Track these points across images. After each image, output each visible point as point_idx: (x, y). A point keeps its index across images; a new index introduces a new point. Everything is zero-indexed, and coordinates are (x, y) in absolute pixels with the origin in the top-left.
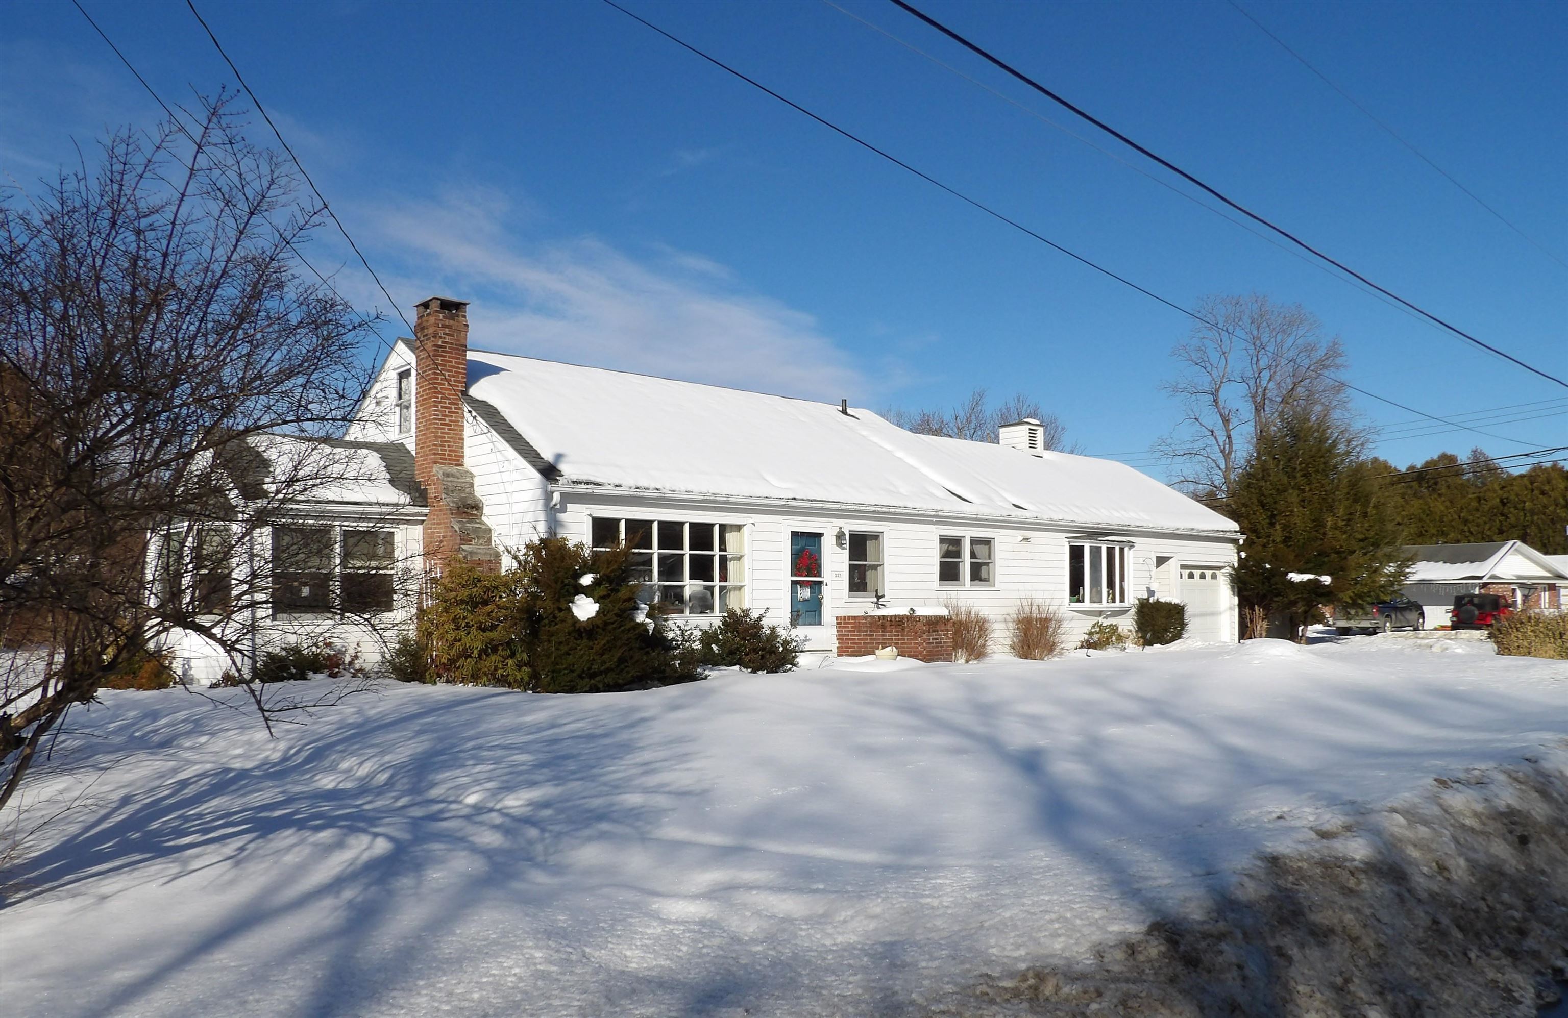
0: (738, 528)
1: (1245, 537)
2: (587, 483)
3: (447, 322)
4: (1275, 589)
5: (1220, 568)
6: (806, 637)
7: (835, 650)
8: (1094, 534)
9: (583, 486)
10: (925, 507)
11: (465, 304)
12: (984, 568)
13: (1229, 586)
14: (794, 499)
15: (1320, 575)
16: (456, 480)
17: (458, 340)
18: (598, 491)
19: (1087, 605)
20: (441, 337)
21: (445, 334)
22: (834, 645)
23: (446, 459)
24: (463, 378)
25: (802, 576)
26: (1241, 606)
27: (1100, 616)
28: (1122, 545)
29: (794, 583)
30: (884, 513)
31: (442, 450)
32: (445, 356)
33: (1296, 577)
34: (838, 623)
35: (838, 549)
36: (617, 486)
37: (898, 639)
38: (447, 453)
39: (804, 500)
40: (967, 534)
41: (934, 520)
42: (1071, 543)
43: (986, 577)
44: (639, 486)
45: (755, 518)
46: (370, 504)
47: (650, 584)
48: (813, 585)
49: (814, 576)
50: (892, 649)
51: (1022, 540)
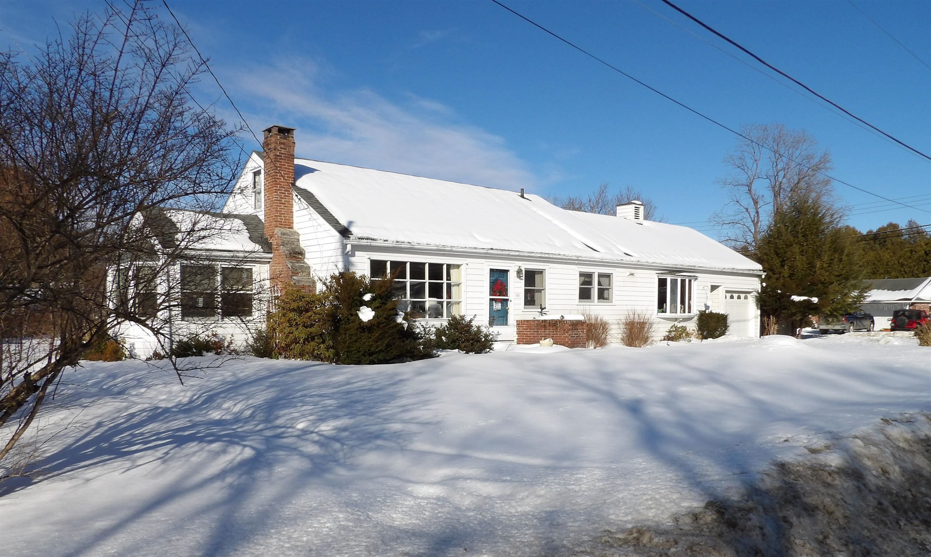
0: (458, 266)
1: (765, 273)
2: (367, 239)
3: (282, 141)
4: (783, 305)
5: (750, 293)
6: (498, 332)
7: (516, 341)
8: (673, 271)
9: (364, 241)
10: (571, 254)
11: (293, 130)
12: (606, 292)
13: (755, 304)
14: (492, 249)
15: (811, 297)
16: (289, 237)
17: (289, 152)
18: (374, 243)
19: (668, 314)
20: (278, 150)
21: (281, 148)
22: (515, 337)
23: (282, 224)
24: (292, 175)
25: (496, 296)
26: (762, 316)
27: (676, 321)
28: (690, 278)
29: (491, 300)
30: (546, 258)
31: (280, 219)
32: (281, 162)
33: (796, 298)
34: (517, 324)
35: (518, 280)
36: (385, 241)
37: (554, 334)
38: (283, 221)
39: (497, 250)
40: (596, 271)
41: (576, 262)
42: (659, 277)
43: (607, 297)
44: (398, 241)
45: (468, 260)
46: (238, 251)
47: (405, 300)
48: (503, 301)
49: (503, 296)
50: (550, 340)
51: (630, 274)
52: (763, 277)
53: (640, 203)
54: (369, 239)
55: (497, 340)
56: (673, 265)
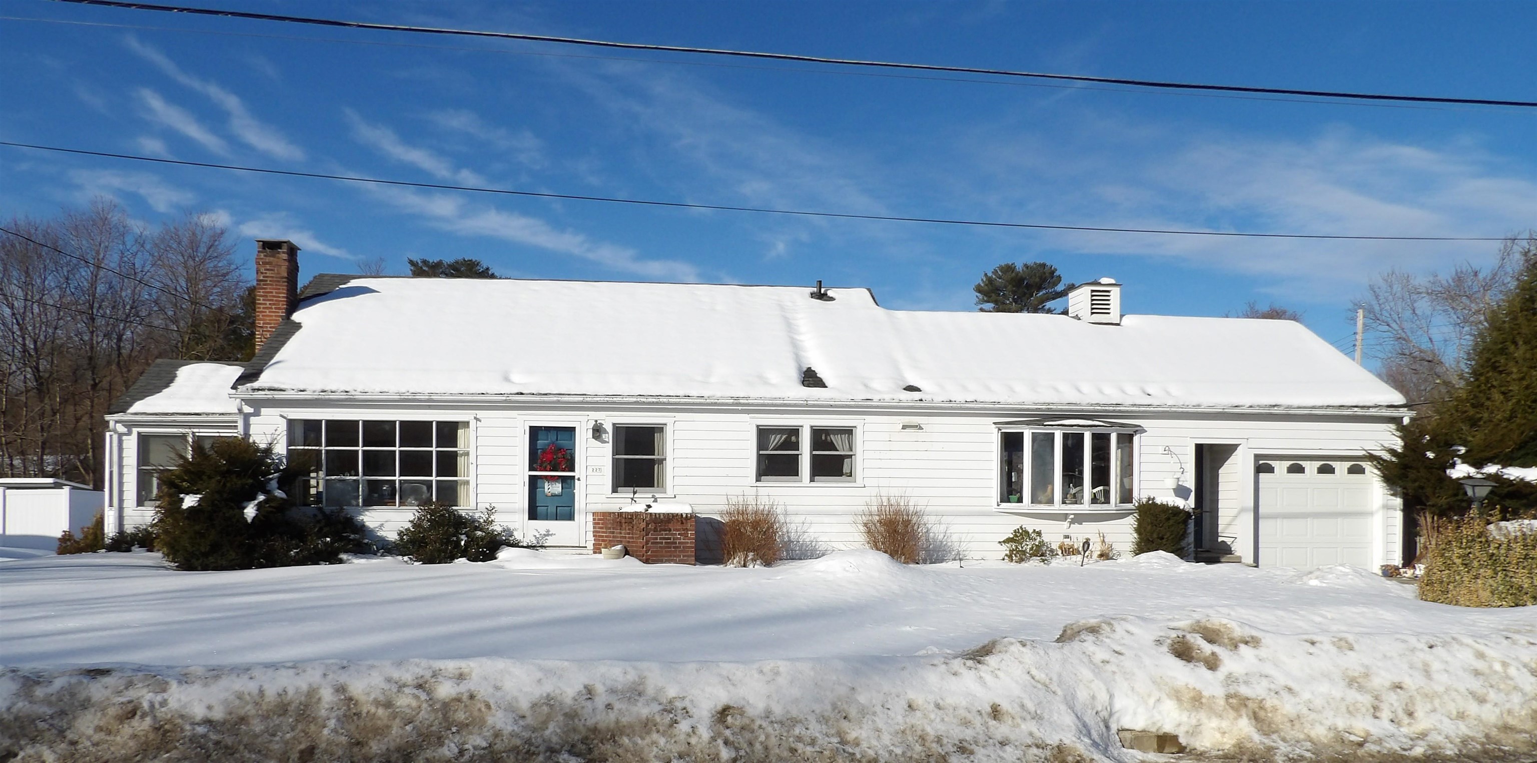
0: (466, 424)
1: (1413, 414)
2: (270, 390)
3: (268, 259)
5: (1368, 459)
6: (548, 531)
7: (591, 545)
8: (1039, 417)
10: (719, 394)
13: (1383, 484)
14: (522, 394)
17: (279, 273)
18: (282, 396)
19: (1026, 505)
20: (262, 273)
22: (591, 541)
24: (283, 305)
25: (545, 470)
28: (1099, 430)
29: (532, 478)
30: (653, 403)
34: (594, 519)
35: (597, 443)
36: (301, 391)
37: (630, 538)
39: (533, 394)
40: (806, 424)
41: (740, 408)
42: (999, 429)
43: (849, 471)
44: (326, 389)
45: (481, 414)
46: (208, 414)
47: (355, 478)
48: (564, 479)
49: (564, 470)
50: (619, 547)
51: (904, 427)
52: (1406, 421)
53: (1112, 281)
54: (275, 390)
55: (546, 545)
56: (1036, 404)
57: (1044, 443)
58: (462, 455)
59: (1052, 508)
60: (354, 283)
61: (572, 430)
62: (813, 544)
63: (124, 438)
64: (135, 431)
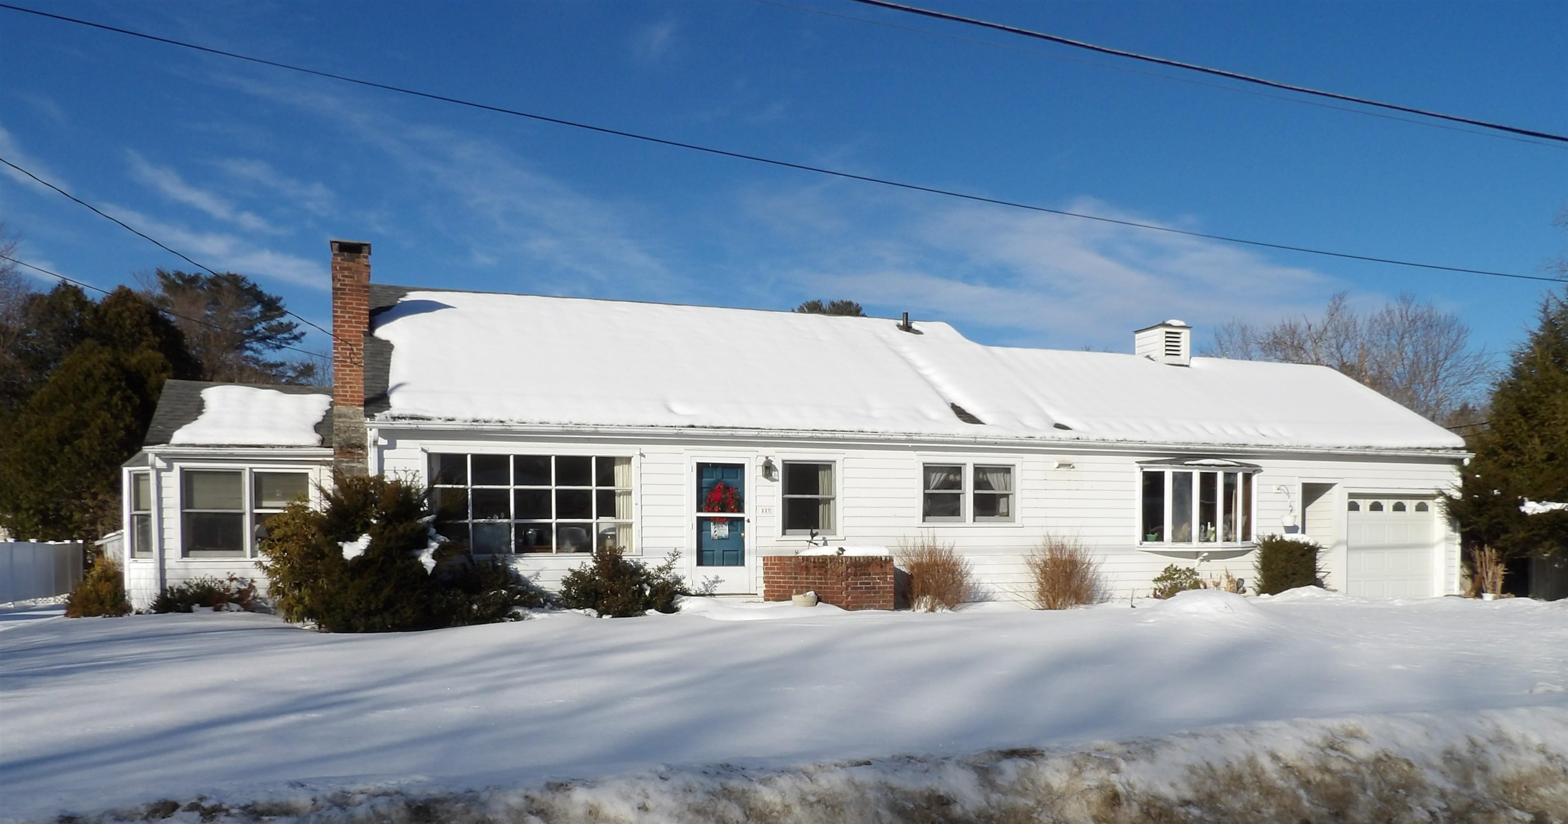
0: (628, 460)
1: (1473, 455)
2: (412, 418)
3: (346, 264)
4: (1499, 523)
5: (1433, 497)
6: (717, 577)
7: (761, 592)
8: (1180, 457)
9: (407, 421)
10: (892, 430)
11: (368, 245)
12: (1003, 501)
13: (1445, 520)
14: (693, 426)
16: (348, 420)
17: (359, 282)
18: (423, 425)
19: (1168, 543)
20: (339, 280)
21: (343, 276)
22: (761, 588)
23: (347, 400)
24: (365, 318)
25: (713, 511)
26: (1465, 545)
27: (1197, 557)
28: (1229, 470)
29: (700, 520)
31: (343, 391)
33: (1531, 508)
34: (764, 564)
35: (767, 482)
36: (449, 420)
37: (821, 583)
38: (348, 394)
39: (706, 427)
40: (969, 461)
41: (910, 445)
42: (1142, 469)
43: (1005, 511)
44: (478, 419)
45: (645, 448)
46: (272, 447)
47: (506, 521)
48: (731, 522)
49: (733, 511)
50: (812, 593)
51: (1060, 466)
52: (1467, 462)
53: (1182, 324)
54: (417, 418)
55: (715, 592)
56: (1177, 443)
57: (1183, 481)
58: (620, 495)
59: (1190, 546)
60: (413, 296)
61: (741, 467)
62: (976, 586)
63: (163, 474)
64: (177, 466)
